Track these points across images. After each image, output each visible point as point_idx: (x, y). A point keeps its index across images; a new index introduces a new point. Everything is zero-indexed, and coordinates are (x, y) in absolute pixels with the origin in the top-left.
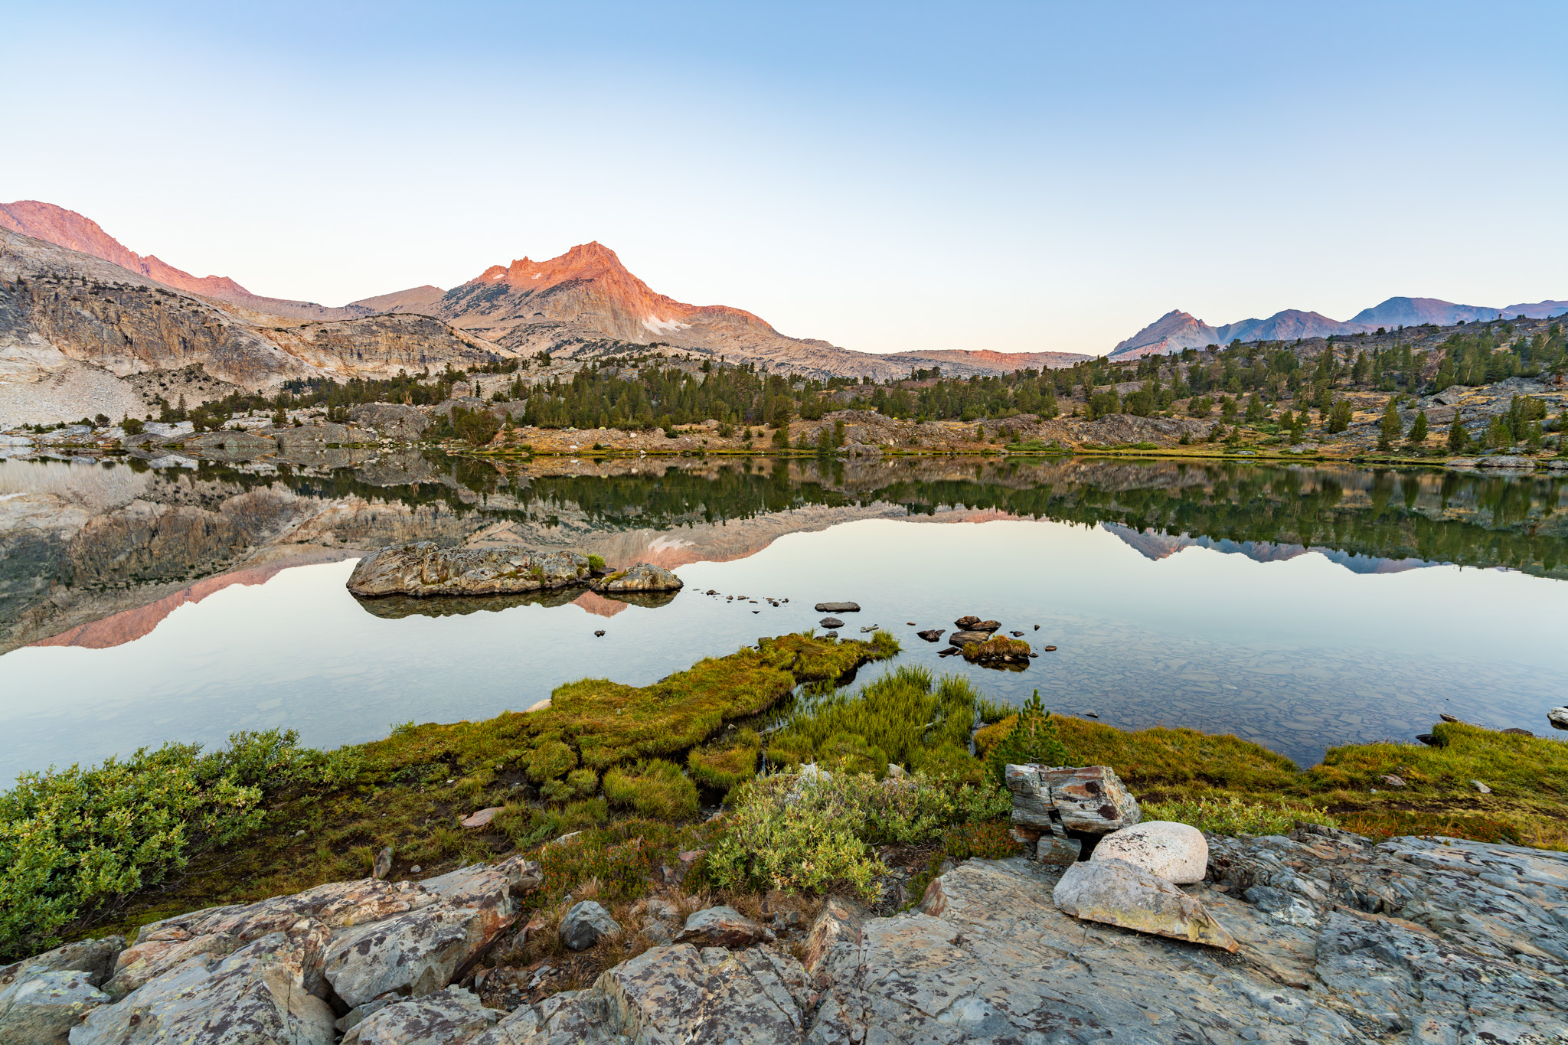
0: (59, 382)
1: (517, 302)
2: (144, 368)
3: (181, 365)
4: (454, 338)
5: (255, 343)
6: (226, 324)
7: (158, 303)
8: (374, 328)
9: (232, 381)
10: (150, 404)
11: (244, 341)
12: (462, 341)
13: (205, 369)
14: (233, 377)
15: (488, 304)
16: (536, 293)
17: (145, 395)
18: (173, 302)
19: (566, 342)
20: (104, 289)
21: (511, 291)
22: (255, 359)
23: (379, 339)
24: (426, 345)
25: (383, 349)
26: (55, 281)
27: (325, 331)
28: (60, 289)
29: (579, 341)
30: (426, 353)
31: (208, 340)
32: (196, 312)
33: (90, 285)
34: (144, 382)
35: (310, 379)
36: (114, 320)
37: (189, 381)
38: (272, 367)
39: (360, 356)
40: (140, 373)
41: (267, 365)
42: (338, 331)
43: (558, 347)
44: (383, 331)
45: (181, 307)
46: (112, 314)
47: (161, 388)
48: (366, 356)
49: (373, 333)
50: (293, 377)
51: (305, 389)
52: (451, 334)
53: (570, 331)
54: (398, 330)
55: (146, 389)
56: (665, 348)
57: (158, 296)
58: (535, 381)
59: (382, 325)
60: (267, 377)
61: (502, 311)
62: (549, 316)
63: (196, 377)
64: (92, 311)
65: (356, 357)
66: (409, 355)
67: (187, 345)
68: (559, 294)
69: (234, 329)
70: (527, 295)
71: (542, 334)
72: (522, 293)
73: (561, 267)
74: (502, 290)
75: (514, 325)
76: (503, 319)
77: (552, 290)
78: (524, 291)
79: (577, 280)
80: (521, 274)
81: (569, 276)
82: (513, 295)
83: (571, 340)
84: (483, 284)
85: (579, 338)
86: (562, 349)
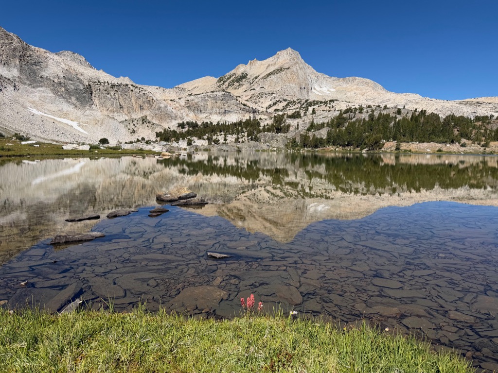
0: (102, 124)
1: (251, 82)
2: (127, 118)
3: (139, 117)
4: (238, 102)
5: (166, 107)
6: (155, 99)
7: (132, 91)
8: (206, 98)
9: (158, 123)
10: (131, 133)
11: (162, 105)
12: (241, 103)
13: (148, 118)
14: (158, 121)
15: (238, 84)
16: (260, 77)
17: (129, 129)
18: (137, 90)
19: (278, 101)
20: (114, 86)
21: (248, 77)
22: (166, 114)
23: (208, 103)
24: (227, 105)
25: (209, 107)
26: (99, 84)
27: (188, 100)
28: (101, 87)
29: (285, 100)
30: (227, 109)
31: (149, 106)
32: (144, 94)
33: (110, 85)
34: (127, 124)
35: (187, 122)
36: (117, 99)
37: (143, 123)
38: (172, 117)
39: (201, 111)
40: (126, 120)
41: (171, 116)
42: (193, 100)
43: (274, 104)
44: (210, 100)
45: (140, 92)
46: (117, 96)
47: (134, 126)
48: (203, 111)
49: (205, 100)
50: (181, 122)
51: (186, 126)
52: (237, 100)
53: (280, 95)
54: (215, 99)
55: (129, 126)
57: (132, 88)
59: (210, 97)
60: (171, 122)
61: (244, 87)
62: (267, 89)
63: (145, 122)
64: (111, 96)
65: (199, 111)
66: (220, 110)
67: (141, 108)
68: (273, 77)
69: (158, 100)
70: (256, 78)
71: (266, 97)
72: (253, 77)
73: (272, 63)
74: (244, 76)
75: (251, 94)
76: (246, 91)
77: (269, 75)
78: (254, 76)
79: (281, 69)
80: (252, 67)
81: (276, 67)
82: (250, 78)
83: (281, 100)
84: (235, 74)
85: (285, 99)
86: (277, 105)
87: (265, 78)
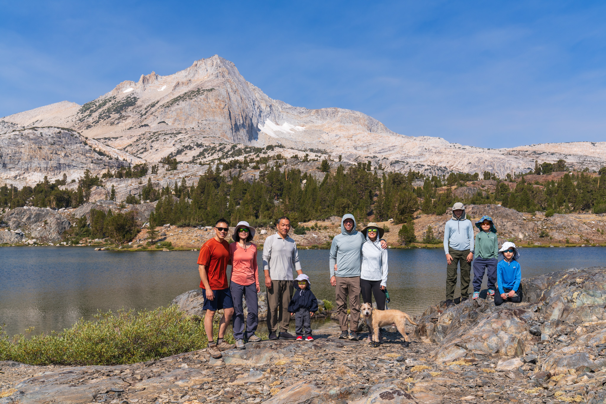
1: (144, 112)
4: (87, 147)
12: (95, 150)
15: (117, 116)
16: (161, 103)
19: (186, 147)
21: (138, 103)
29: (199, 146)
39: (5, 165)
43: (179, 152)
48: (10, 166)
49: (17, 144)
52: (86, 144)
53: (191, 137)
54: (38, 141)
56: (281, 150)
58: (163, 183)
61: (129, 120)
62: (171, 124)
68: (182, 104)
70: (153, 106)
71: (165, 140)
72: (148, 104)
73: (184, 80)
74: (131, 102)
75: (140, 133)
76: (130, 128)
77: (176, 100)
78: (150, 103)
79: (199, 90)
80: (148, 86)
81: (192, 87)
82: (141, 106)
83: (192, 145)
84: (114, 98)
85: (199, 143)
86: (183, 153)
87: (168, 107)
